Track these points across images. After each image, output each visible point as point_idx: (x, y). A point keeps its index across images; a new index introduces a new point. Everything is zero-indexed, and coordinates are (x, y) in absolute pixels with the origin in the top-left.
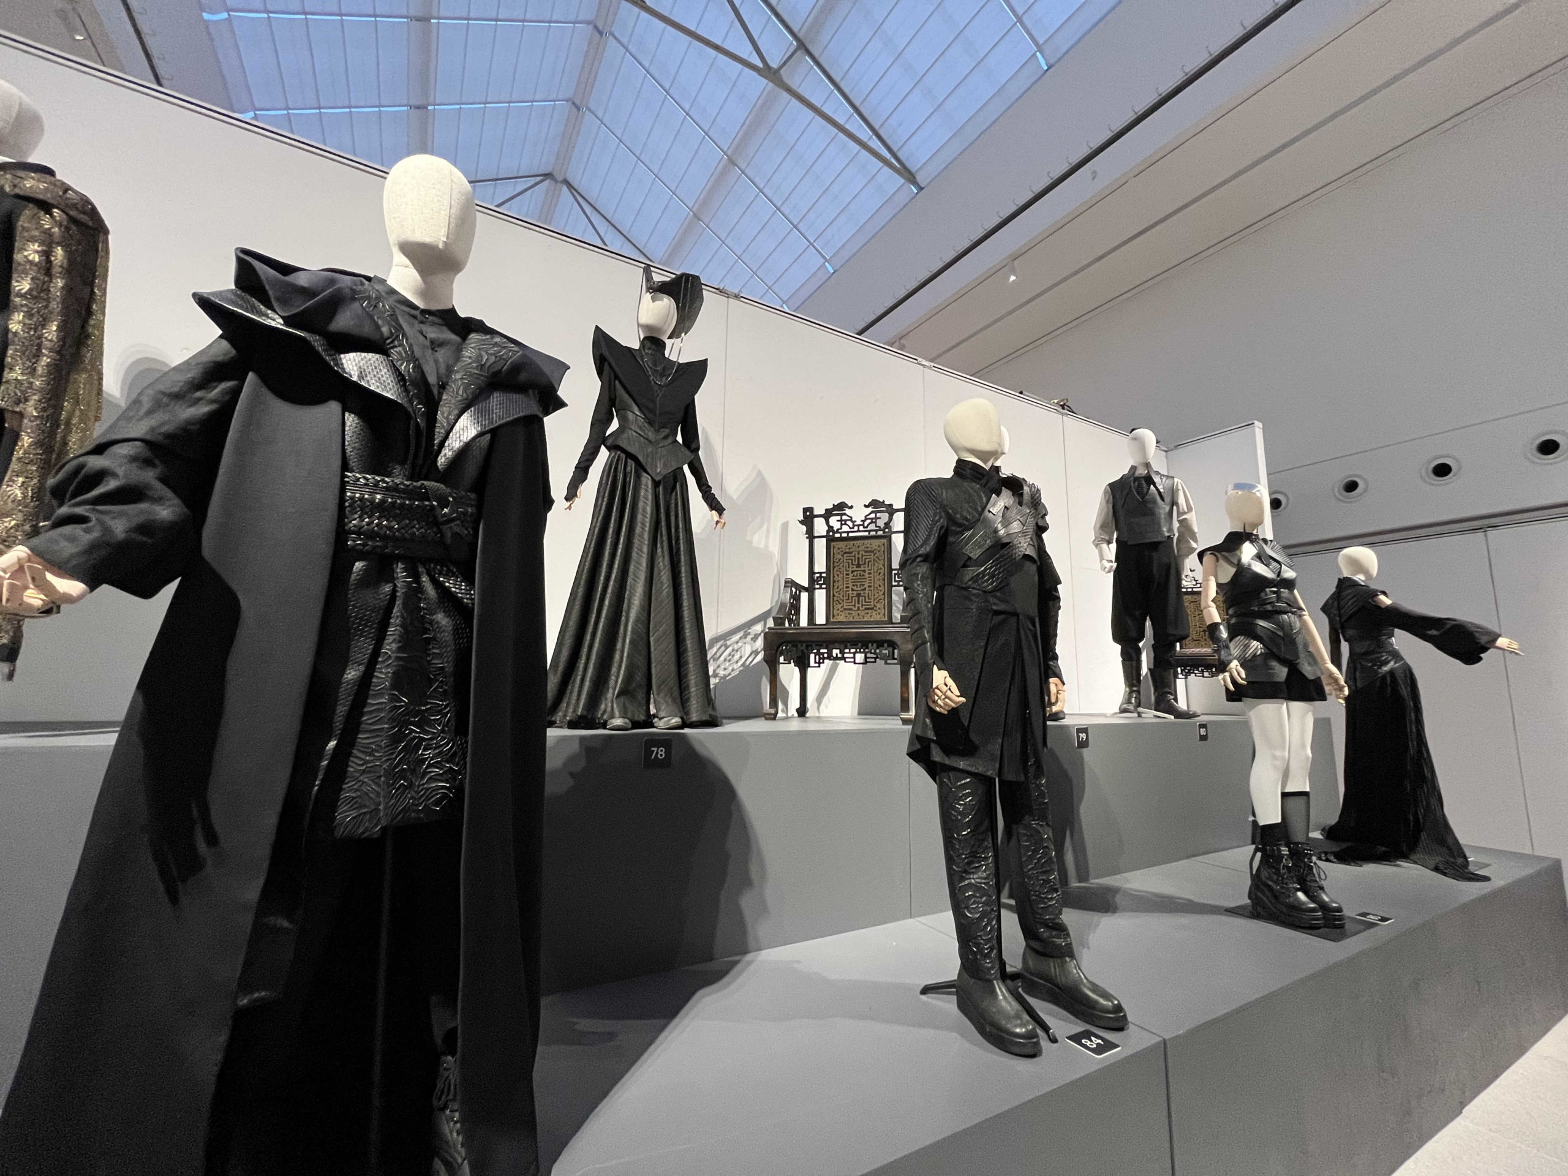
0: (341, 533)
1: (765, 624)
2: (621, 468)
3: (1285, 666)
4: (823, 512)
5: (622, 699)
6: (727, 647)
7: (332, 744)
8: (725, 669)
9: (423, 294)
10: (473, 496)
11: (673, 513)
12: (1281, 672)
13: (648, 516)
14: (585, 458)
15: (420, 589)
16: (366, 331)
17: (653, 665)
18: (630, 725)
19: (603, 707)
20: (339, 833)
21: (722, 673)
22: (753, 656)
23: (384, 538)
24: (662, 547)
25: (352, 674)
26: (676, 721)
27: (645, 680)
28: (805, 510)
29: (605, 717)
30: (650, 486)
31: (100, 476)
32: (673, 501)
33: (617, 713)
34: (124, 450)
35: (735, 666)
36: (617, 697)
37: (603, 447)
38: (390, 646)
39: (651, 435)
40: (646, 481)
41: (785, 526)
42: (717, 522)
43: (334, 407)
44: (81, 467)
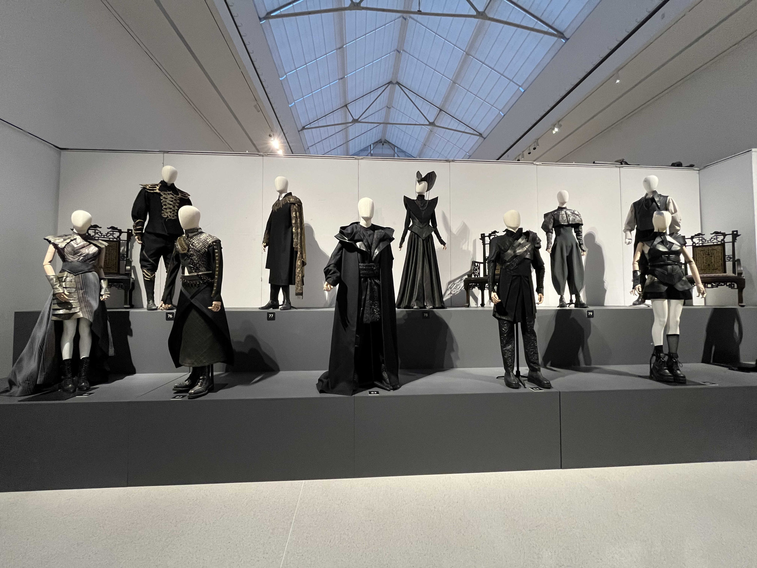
0: (360, 274)
1: (465, 277)
2: (413, 237)
3: (666, 286)
4: (488, 235)
5: (416, 301)
6: (454, 284)
7: (362, 309)
8: (454, 291)
9: (367, 225)
10: (378, 264)
12: (664, 288)
13: (421, 250)
14: (404, 235)
15: (372, 282)
16: (360, 238)
17: (425, 292)
18: (419, 308)
19: (412, 303)
20: (364, 323)
21: (453, 293)
22: (461, 288)
23: (366, 274)
25: (363, 297)
26: (431, 307)
27: (423, 296)
28: (482, 235)
29: (413, 306)
31: (331, 270)
33: (415, 305)
34: (332, 266)
35: (458, 290)
36: (416, 300)
37: (408, 231)
38: (368, 293)
39: (422, 226)
40: (420, 240)
41: (475, 241)
42: (444, 248)
43: (356, 253)
44: (328, 269)
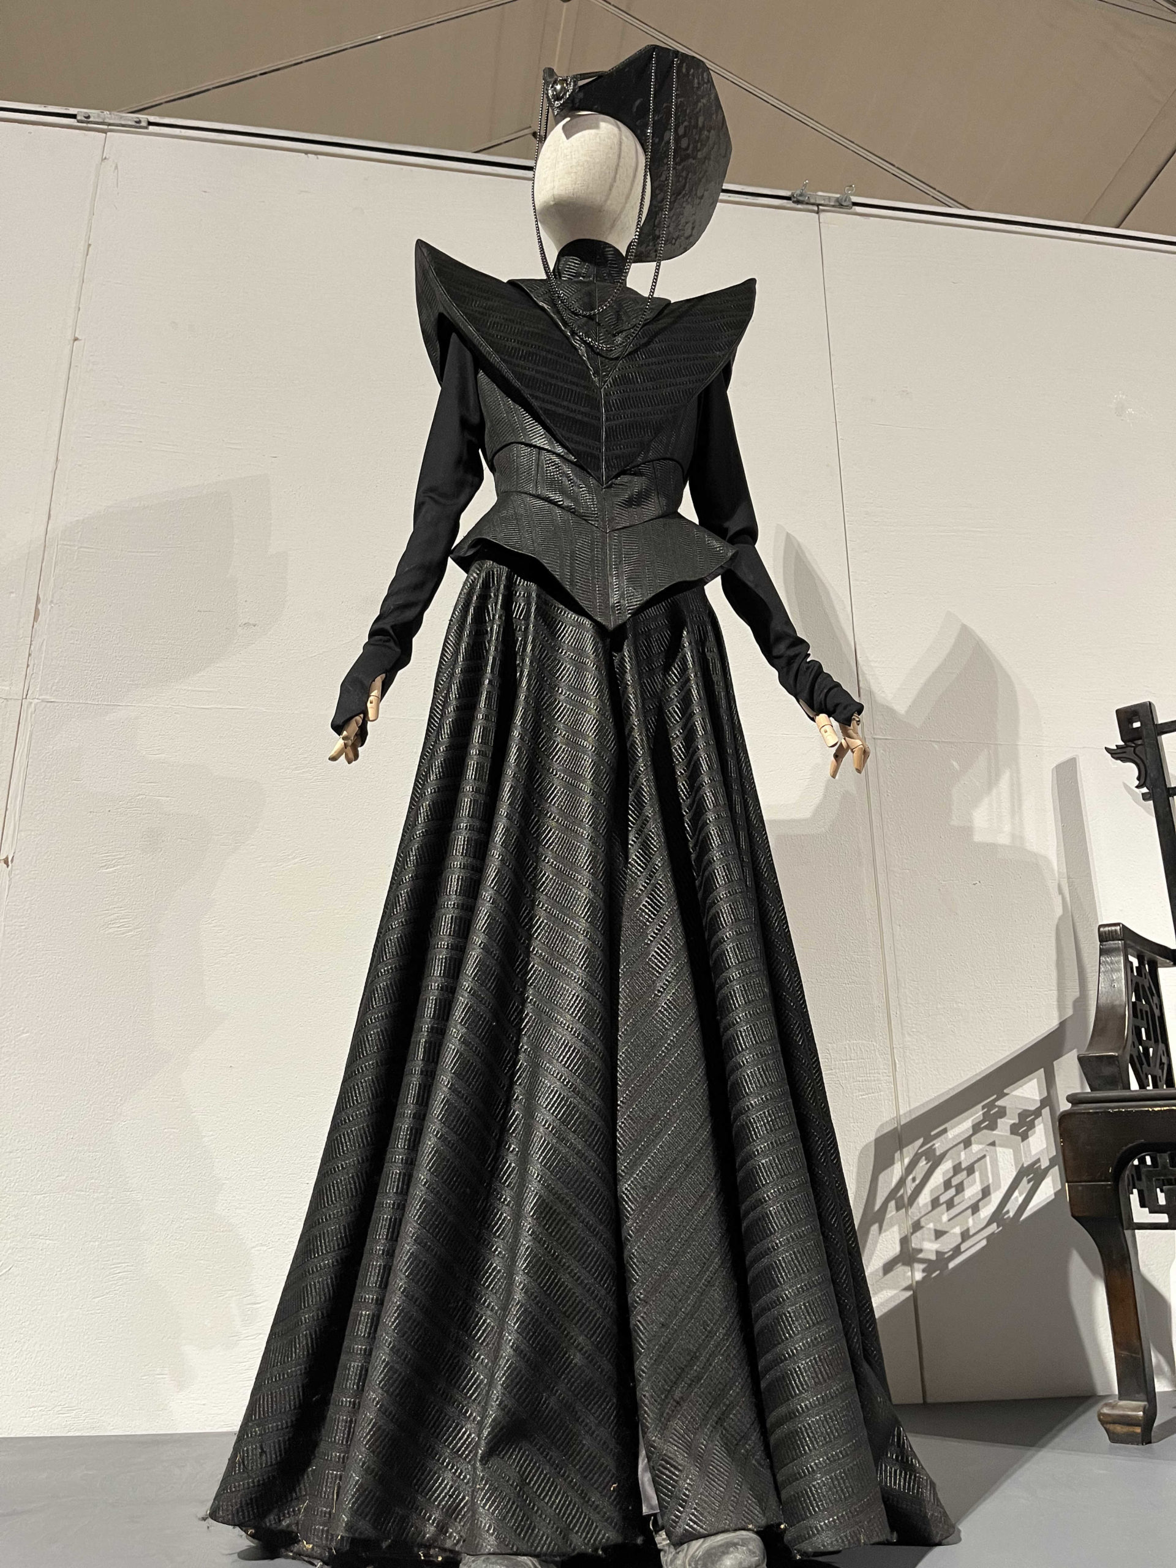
1: (1050, 1080)
2: (495, 609)
11: (676, 733)
13: (589, 744)
14: (400, 600)
17: (638, 1292)
21: (930, 1247)
22: (1025, 1186)
24: (645, 846)
27: (607, 1366)
28: (1125, 717)
30: (589, 648)
32: (674, 693)
35: (972, 1223)
37: (450, 560)
39: (586, 495)
40: (577, 633)
42: (840, 751)
